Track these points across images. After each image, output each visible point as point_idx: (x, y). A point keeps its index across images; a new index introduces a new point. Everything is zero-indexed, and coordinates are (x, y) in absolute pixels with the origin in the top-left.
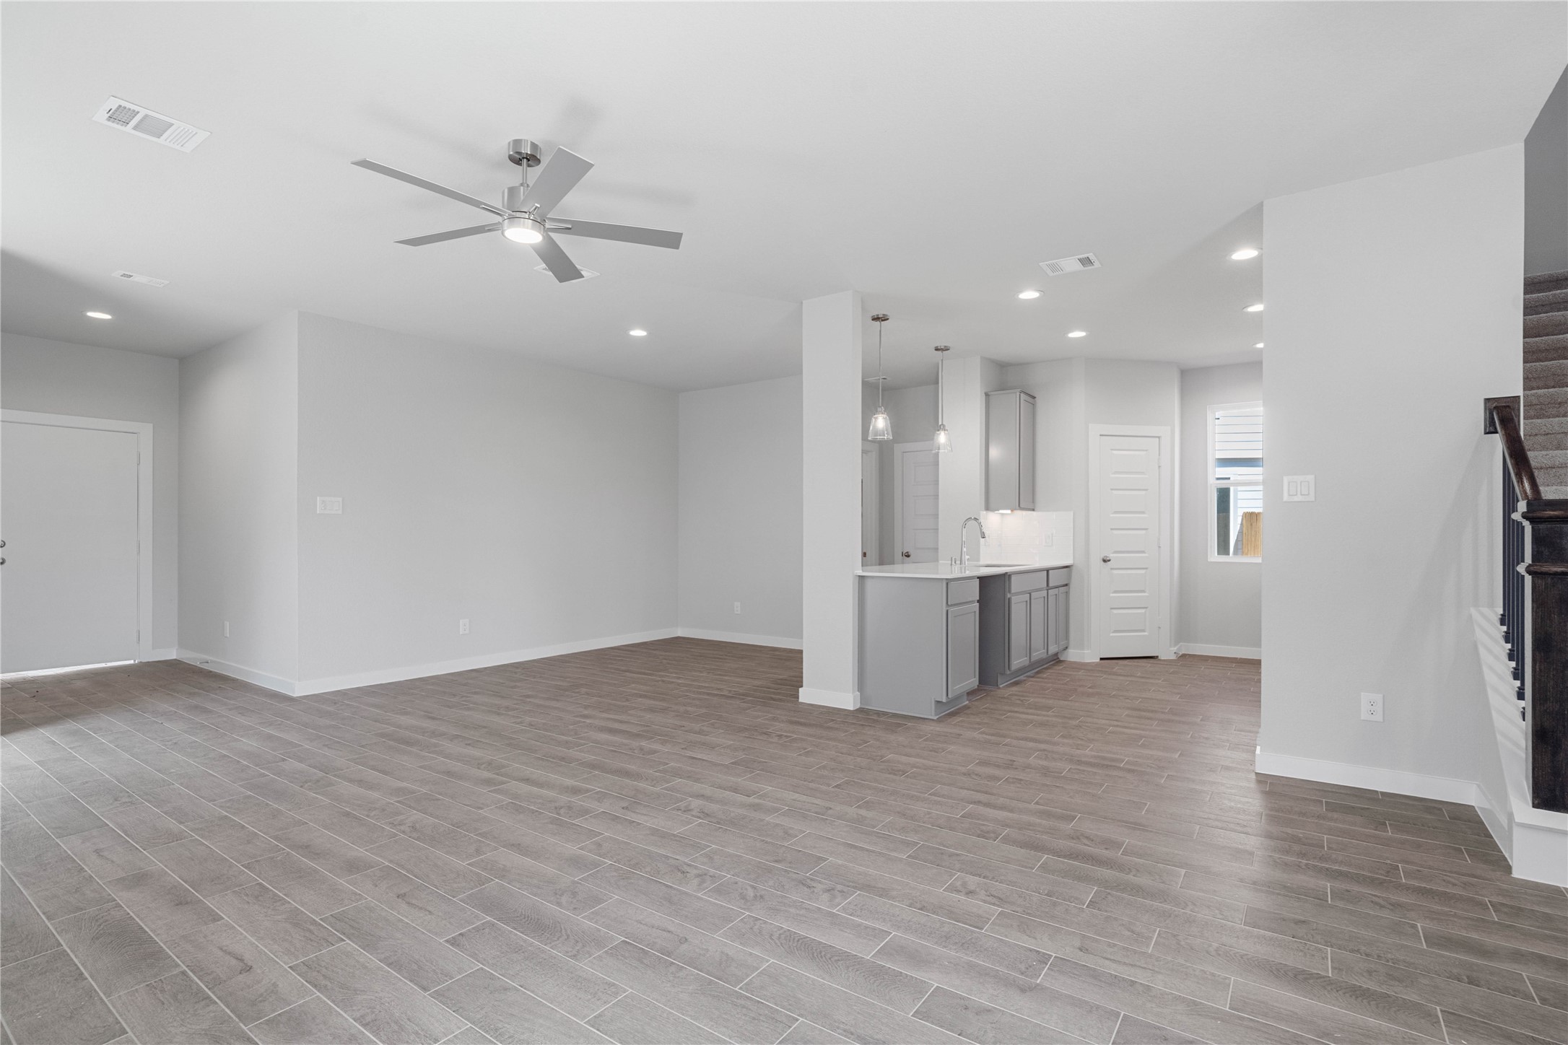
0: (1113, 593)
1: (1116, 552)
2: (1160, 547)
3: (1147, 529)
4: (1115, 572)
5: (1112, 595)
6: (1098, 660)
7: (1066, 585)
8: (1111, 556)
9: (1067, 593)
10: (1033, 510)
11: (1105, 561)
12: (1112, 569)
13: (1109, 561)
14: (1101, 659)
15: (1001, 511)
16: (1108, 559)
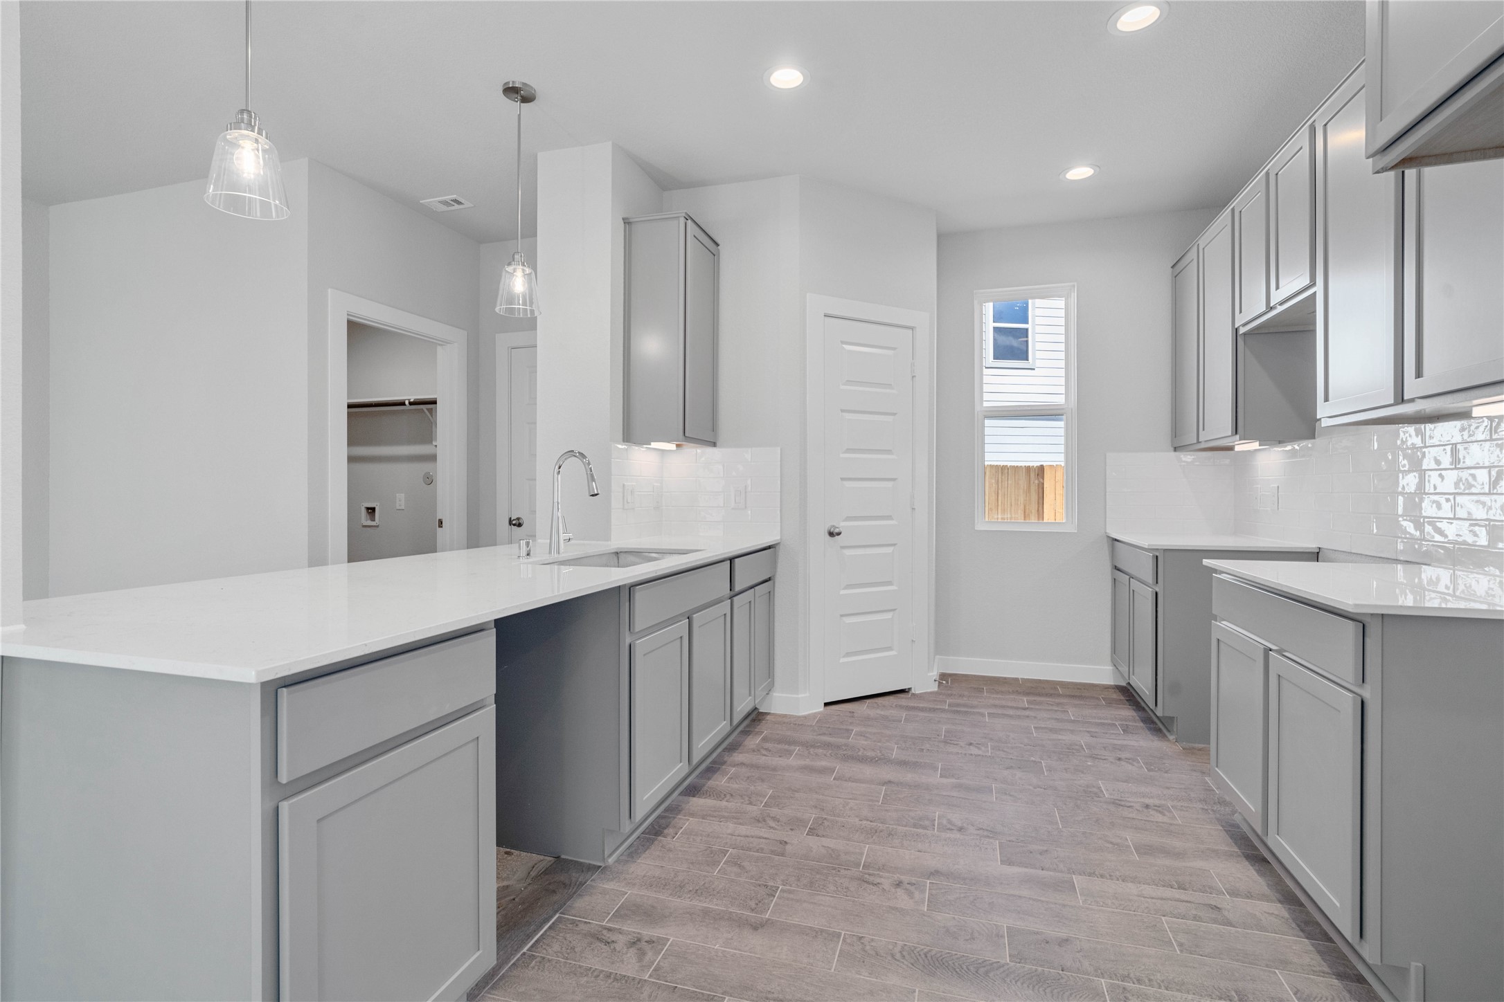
0: (844, 589)
1: (848, 519)
2: (913, 509)
3: (894, 480)
4: (848, 552)
5: (842, 592)
6: (821, 708)
7: (769, 580)
8: (842, 525)
9: (771, 594)
10: (714, 444)
11: (831, 534)
12: (843, 547)
13: (839, 534)
14: (826, 704)
15: (654, 445)
16: (837, 530)
